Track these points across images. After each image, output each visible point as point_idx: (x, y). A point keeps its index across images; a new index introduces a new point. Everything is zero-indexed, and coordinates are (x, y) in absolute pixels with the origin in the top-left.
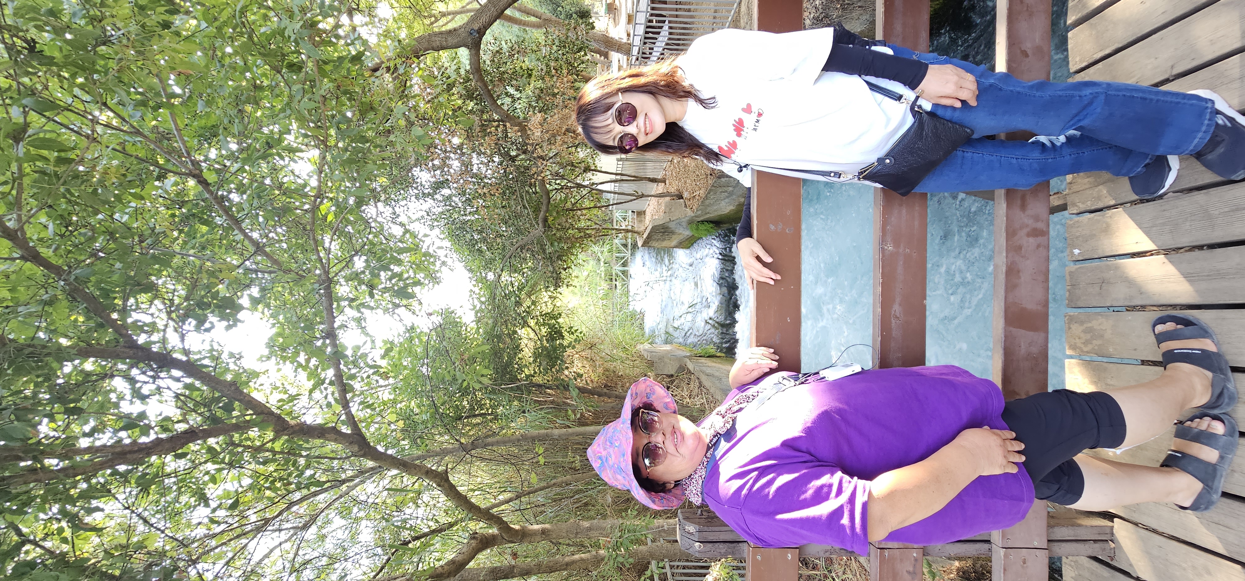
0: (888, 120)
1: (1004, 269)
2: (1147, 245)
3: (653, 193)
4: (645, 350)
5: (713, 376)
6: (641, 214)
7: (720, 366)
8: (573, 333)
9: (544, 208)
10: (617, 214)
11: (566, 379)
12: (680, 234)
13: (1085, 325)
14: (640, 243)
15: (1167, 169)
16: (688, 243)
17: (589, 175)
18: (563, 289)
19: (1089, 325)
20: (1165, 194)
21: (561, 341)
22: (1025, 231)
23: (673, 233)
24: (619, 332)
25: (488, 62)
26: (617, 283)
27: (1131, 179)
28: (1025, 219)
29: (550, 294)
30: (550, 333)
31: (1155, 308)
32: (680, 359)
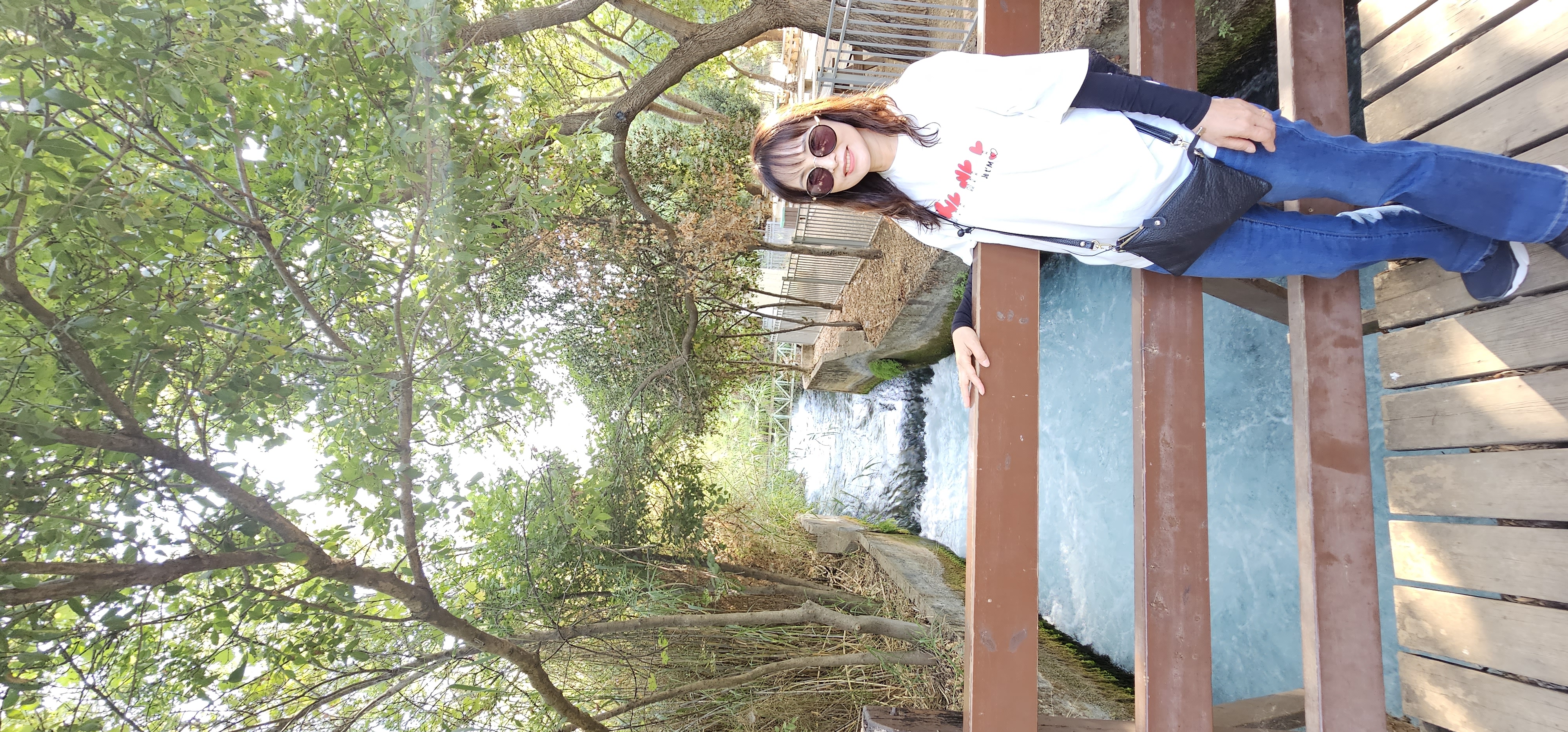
0: (1160, 168)
1: (1306, 387)
2: (1495, 364)
3: (826, 321)
4: (806, 521)
5: (894, 556)
6: (808, 348)
7: (903, 545)
8: (715, 493)
9: (689, 330)
10: (779, 349)
11: (704, 551)
12: (857, 375)
13: (1414, 473)
14: (805, 385)
15: (1514, 265)
16: (868, 387)
17: (748, 296)
18: (707, 438)
19: (1420, 472)
20: (1512, 298)
21: (700, 502)
22: (1330, 340)
23: (848, 372)
24: (774, 497)
25: (635, 154)
26: (775, 435)
27: (1465, 277)
28: (1329, 323)
29: (689, 442)
30: (686, 491)
31: (1512, 448)
32: (852, 533)
